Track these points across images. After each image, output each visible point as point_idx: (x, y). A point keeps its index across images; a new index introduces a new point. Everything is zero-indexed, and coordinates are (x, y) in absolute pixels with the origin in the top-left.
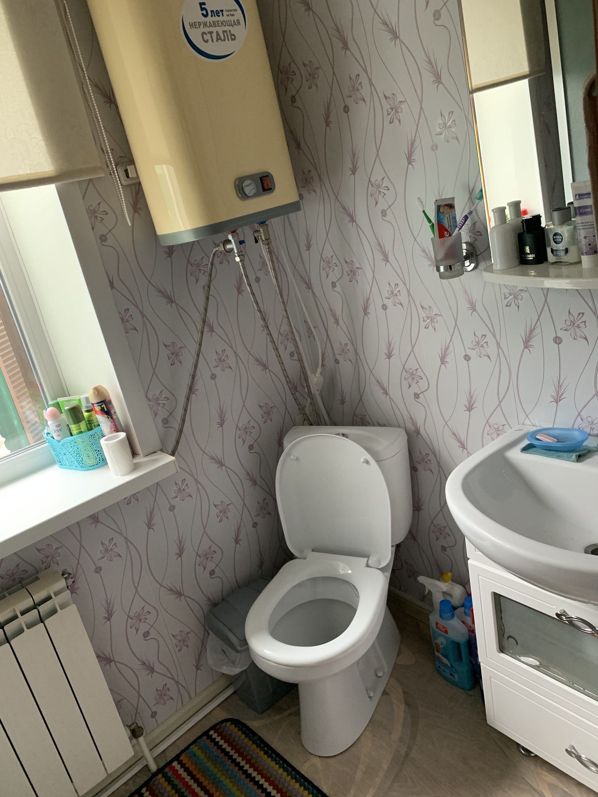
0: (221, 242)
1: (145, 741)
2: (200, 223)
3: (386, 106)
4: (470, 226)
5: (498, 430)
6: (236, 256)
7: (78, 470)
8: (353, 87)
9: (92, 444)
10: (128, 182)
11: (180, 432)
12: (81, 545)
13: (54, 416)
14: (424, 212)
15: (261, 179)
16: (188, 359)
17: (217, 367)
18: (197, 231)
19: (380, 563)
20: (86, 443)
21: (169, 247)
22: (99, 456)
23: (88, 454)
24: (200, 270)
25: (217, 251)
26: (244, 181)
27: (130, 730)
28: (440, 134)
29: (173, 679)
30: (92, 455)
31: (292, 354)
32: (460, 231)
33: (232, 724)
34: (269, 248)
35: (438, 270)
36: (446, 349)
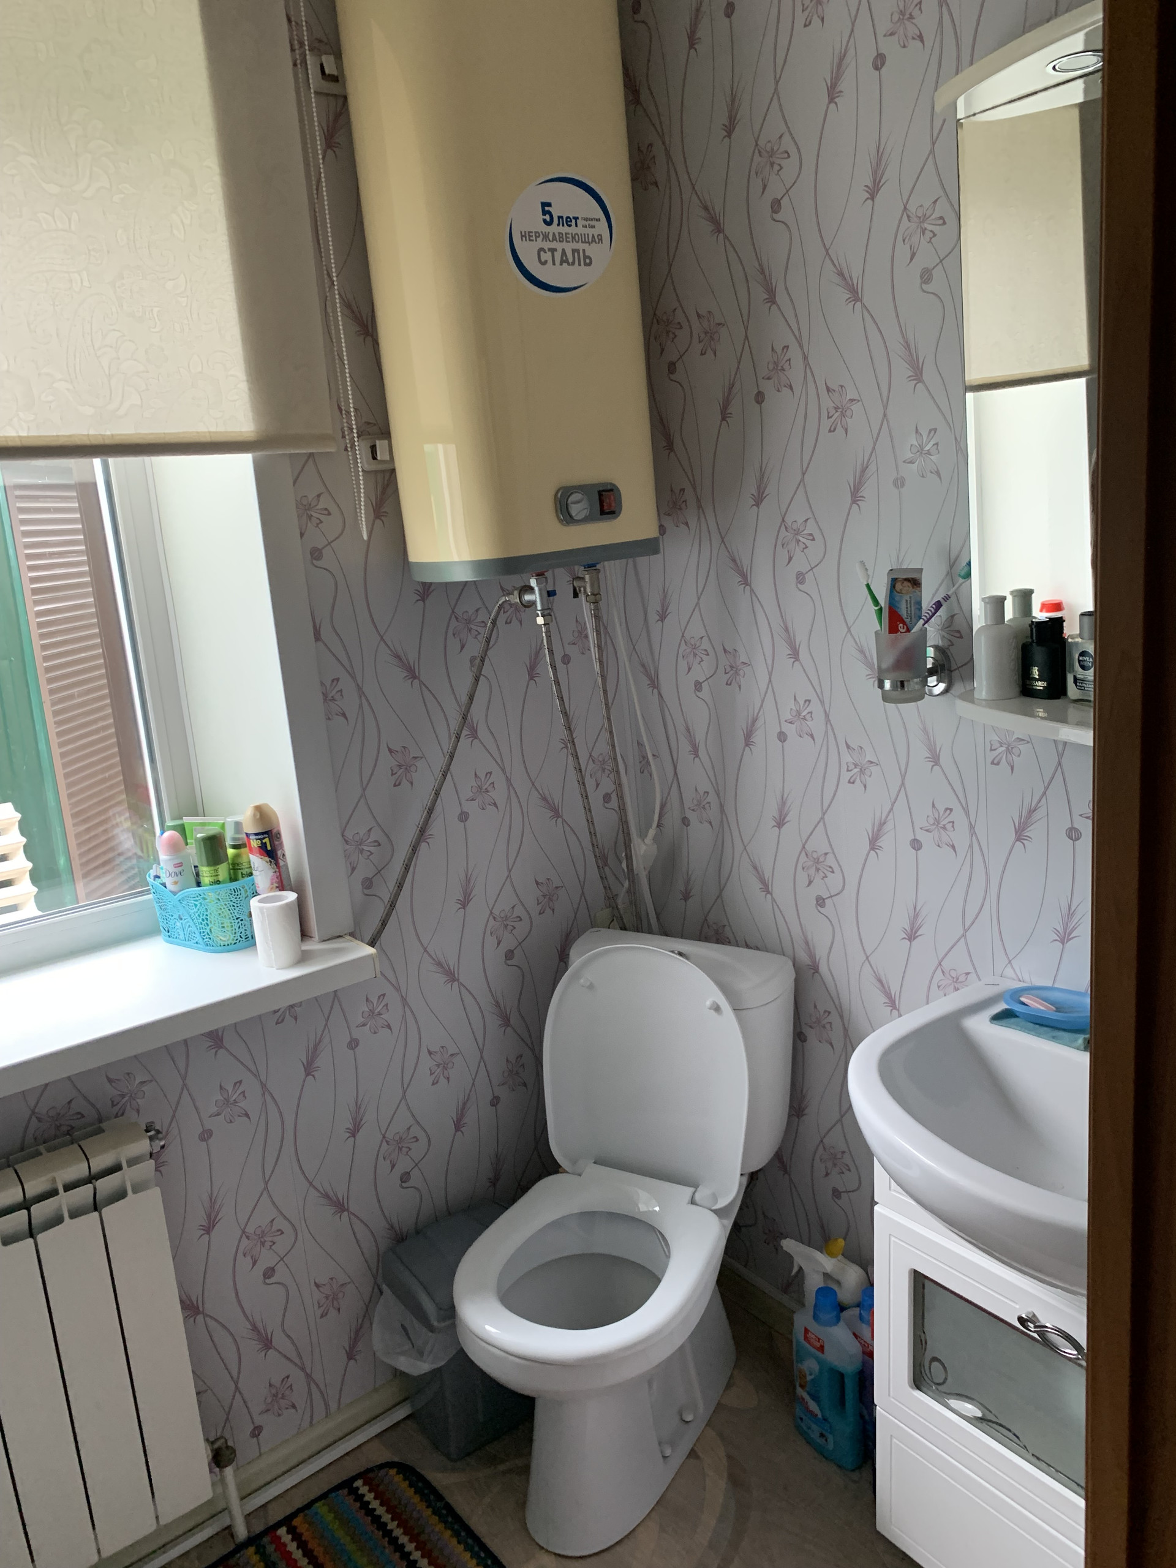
0: (516, 589)
1: (235, 1476)
2: (485, 553)
3: (827, 403)
4: (944, 618)
5: (956, 980)
6: (538, 616)
7: (200, 949)
8: (776, 364)
9: (233, 906)
10: (373, 466)
11: (391, 906)
12: (185, 1085)
13: (174, 848)
14: (868, 586)
15: (600, 493)
16: (425, 780)
17: (472, 800)
18: (480, 565)
19: (717, 1200)
20: (223, 903)
21: (424, 584)
22: (241, 930)
23: (222, 923)
24: (470, 630)
25: (506, 601)
26: (570, 495)
27: (212, 1450)
28: (912, 462)
29: (303, 1369)
30: (230, 925)
31: (607, 798)
32: (926, 626)
33: (398, 1473)
34: (597, 609)
35: (881, 685)
36: (882, 824)
